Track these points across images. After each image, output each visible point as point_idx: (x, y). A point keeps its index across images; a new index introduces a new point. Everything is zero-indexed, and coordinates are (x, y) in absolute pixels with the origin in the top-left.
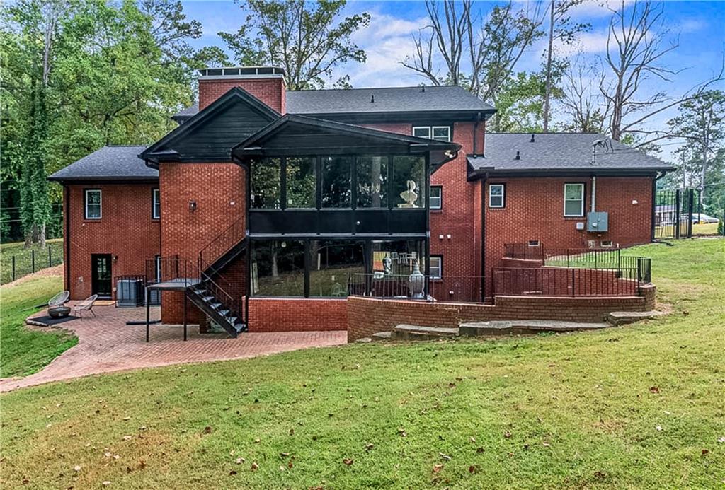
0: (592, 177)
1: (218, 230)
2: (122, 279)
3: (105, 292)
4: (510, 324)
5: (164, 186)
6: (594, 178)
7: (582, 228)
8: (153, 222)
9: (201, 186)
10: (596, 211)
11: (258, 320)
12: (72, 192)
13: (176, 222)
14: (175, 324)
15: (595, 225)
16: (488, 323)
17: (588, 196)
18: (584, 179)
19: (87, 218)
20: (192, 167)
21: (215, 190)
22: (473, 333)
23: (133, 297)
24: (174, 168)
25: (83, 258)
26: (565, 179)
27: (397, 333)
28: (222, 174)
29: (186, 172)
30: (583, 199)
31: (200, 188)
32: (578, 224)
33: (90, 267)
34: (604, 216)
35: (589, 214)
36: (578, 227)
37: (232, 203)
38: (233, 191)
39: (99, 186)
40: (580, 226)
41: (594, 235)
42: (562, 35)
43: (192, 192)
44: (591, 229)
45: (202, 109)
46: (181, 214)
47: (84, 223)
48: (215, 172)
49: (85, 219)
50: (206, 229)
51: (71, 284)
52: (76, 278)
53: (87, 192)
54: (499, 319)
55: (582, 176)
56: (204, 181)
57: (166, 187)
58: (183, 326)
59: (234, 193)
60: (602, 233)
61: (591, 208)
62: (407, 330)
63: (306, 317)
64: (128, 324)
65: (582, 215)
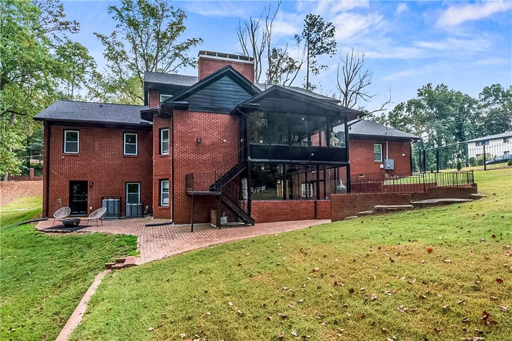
0: (386, 140)
1: (215, 158)
2: (108, 198)
3: (79, 211)
4: (437, 201)
5: (177, 126)
6: (387, 142)
7: (383, 167)
8: (124, 157)
9: (203, 128)
10: (389, 158)
11: (258, 215)
12: (53, 131)
13: (186, 152)
14: (184, 224)
15: (389, 166)
16: (426, 201)
17: (384, 150)
18: (382, 142)
19: (65, 152)
20: (197, 115)
21: (213, 131)
22: (421, 206)
23: (116, 212)
24: (184, 114)
25: (61, 184)
26: (375, 141)
27: (378, 210)
28: (218, 121)
29: (192, 118)
30: (381, 153)
31: (203, 129)
32: (381, 165)
33: (68, 191)
34: (392, 161)
35: (385, 160)
36: (381, 167)
37: (225, 141)
38: (225, 133)
39: (77, 128)
40: (382, 166)
41: (387, 171)
42: (313, 70)
43: (197, 132)
44: (387, 168)
45: (204, 77)
46: (189, 146)
47: (63, 156)
48: (213, 119)
49: (63, 152)
50: (206, 157)
51: (50, 205)
52: (55, 199)
53: (65, 131)
54: (430, 199)
55: (382, 140)
56: (205, 124)
57: (178, 127)
58: (191, 225)
59: (226, 134)
60: (391, 170)
61: (386, 157)
62: (384, 208)
63: (287, 212)
64: (147, 226)
65: (382, 161)
